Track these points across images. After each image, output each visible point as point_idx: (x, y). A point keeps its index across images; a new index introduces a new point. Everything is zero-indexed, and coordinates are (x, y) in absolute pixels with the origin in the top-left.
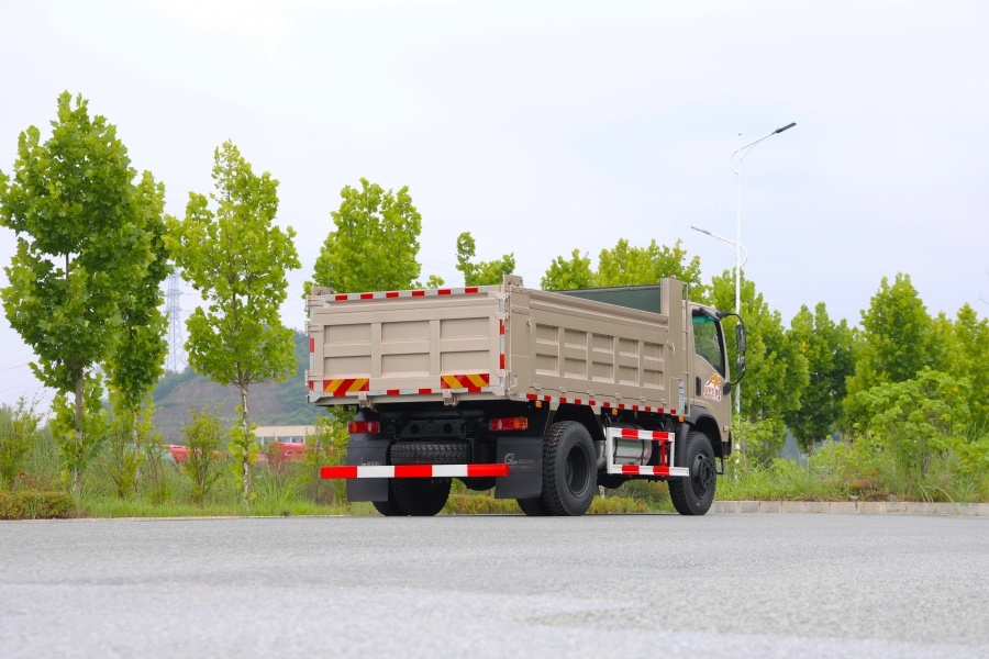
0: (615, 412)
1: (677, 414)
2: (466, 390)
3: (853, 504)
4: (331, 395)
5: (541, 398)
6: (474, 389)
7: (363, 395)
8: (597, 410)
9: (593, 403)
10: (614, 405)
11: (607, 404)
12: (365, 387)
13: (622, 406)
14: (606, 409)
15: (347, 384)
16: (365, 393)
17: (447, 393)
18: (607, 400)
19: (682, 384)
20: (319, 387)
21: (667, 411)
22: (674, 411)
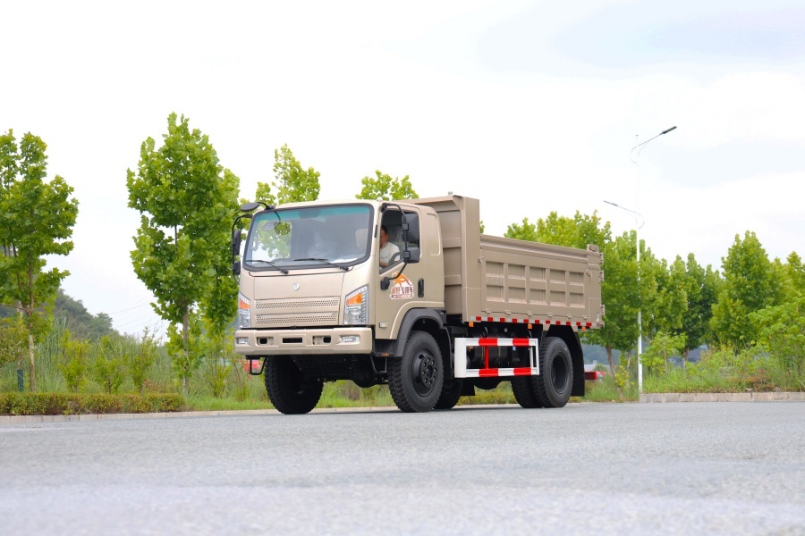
3: (749, 394)
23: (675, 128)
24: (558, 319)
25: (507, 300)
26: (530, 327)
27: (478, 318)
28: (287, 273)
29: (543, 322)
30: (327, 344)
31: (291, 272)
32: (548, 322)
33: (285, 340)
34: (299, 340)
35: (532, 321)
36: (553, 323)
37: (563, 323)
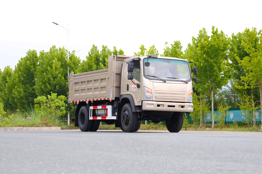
0: (92, 102)
1: (109, 99)
5: (75, 101)
8: (87, 102)
9: (86, 100)
10: (92, 100)
11: (90, 100)
13: (94, 100)
14: (90, 102)
18: (90, 99)
19: (112, 89)
21: (106, 99)
22: (108, 99)
23: (53, 22)
28: (165, 82)
30: (182, 109)
31: (167, 82)
33: (169, 106)
34: (174, 106)
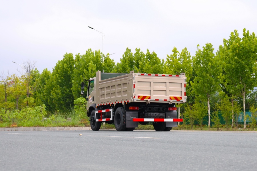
2: (176, 100)
4: (140, 100)
6: (178, 100)
7: (149, 100)
12: (150, 98)
15: (145, 97)
16: (150, 100)
17: (171, 101)
20: (136, 97)
24: (118, 101)
25: (110, 97)
26: (111, 105)
27: (98, 105)
29: (114, 103)
32: (115, 103)
35: (111, 103)
36: (117, 103)
37: (120, 102)
